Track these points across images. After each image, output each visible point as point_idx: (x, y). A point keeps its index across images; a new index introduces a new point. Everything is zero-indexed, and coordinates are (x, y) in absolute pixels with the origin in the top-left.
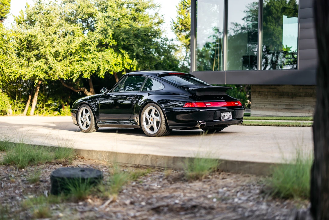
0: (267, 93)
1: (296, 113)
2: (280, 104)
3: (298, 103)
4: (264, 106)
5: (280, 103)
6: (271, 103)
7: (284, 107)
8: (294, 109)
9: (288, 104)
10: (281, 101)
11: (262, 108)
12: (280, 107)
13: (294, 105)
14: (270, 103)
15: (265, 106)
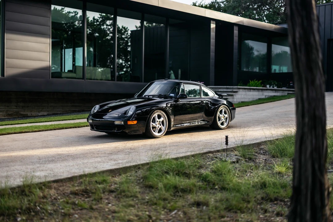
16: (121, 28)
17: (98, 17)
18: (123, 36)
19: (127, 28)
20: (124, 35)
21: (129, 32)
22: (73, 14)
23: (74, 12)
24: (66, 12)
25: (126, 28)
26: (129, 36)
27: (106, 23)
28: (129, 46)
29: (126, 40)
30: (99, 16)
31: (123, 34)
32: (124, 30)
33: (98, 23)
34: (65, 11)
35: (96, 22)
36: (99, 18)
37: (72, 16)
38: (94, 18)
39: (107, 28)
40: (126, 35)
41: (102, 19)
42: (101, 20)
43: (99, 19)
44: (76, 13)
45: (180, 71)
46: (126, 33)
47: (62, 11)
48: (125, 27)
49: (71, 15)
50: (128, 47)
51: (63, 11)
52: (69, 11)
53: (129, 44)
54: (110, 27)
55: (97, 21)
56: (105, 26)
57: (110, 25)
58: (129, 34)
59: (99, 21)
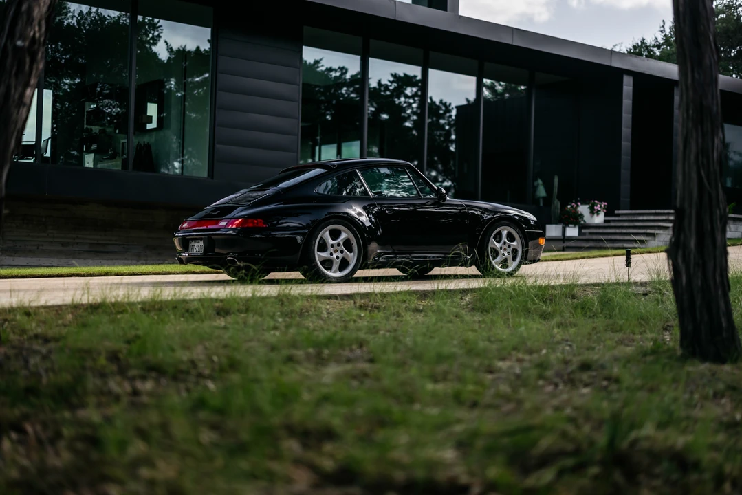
0: (44, 220)
1: (112, 259)
2: (77, 243)
3: (116, 241)
4: (38, 246)
5: (76, 241)
6: (56, 240)
7: (86, 248)
8: (108, 252)
9: (96, 242)
10: (80, 236)
11: (30, 251)
12: (76, 248)
13: (108, 244)
14: (51, 240)
15: (40, 247)
16: (438, 103)
17: (389, 81)
18: (442, 121)
19: (450, 104)
20: (444, 119)
21: (454, 113)
22: (338, 74)
23: (339, 68)
24: (323, 69)
25: (448, 104)
26: (453, 120)
27: (404, 93)
28: (452, 142)
29: (448, 130)
30: (391, 79)
31: (442, 116)
32: (444, 108)
33: (388, 93)
34: (323, 66)
35: (385, 91)
36: (391, 82)
37: (336, 77)
38: (379, 83)
39: (405, 102)
40: (446, 118)
41: (396, 85)
42: (395, 87)
43: (389, 84)
44: (344, 71)
45: (556, 180)
46: (448, 115)
47: (316, 66)
48: (446, 103)
49: (333, 74)
50: (450, 145)
51: (318, 67)
52: (329, 67)
53: (453, 137)
54: (411, 101)
55: (386, 87)
56: (402, 99)
57: (413, 97)
58: (454, 118)
59: (391, 88)
